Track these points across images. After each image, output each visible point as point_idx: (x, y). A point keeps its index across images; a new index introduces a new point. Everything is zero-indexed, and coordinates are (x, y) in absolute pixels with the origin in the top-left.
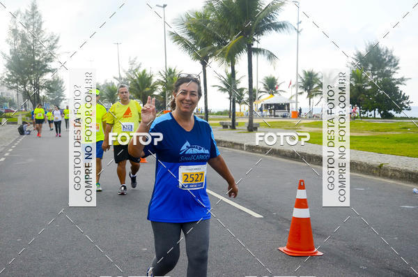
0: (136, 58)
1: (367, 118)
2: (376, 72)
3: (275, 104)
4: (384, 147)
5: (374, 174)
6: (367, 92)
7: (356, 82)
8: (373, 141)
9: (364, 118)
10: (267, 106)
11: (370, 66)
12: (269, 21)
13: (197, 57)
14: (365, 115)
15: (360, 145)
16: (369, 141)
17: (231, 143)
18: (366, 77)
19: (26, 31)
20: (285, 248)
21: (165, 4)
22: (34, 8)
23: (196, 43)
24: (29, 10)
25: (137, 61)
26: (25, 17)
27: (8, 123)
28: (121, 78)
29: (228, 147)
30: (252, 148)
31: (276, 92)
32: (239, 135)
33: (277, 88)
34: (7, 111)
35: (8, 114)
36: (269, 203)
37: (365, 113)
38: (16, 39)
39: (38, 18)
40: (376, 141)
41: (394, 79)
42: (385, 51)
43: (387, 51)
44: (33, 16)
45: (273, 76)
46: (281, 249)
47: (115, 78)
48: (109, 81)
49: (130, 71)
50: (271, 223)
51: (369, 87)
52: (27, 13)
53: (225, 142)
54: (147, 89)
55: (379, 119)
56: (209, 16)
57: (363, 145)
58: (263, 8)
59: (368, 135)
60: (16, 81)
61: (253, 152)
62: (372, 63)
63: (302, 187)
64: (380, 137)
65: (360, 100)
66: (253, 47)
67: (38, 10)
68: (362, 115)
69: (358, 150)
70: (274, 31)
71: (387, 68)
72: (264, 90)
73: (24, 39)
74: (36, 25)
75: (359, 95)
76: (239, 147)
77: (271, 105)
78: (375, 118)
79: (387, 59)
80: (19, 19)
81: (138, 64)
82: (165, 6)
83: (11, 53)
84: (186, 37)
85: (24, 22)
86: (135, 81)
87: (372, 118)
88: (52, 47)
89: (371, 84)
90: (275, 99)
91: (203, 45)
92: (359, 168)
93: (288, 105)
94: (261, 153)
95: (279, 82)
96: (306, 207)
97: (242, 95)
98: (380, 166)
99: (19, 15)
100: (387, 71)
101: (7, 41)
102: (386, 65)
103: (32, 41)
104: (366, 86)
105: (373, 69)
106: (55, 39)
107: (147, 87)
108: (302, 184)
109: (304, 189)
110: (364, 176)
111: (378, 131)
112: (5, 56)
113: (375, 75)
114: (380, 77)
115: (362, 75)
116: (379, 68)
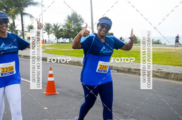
2: (75, 24)
4: (79, 54)
6: (72, 32)
7: (67, 28)
11: (73, 21)
18: (71, 26)
30: (25, 57)
41: (82, 27)
43: (80, 16)
45: (32, 25)
46: (44, 93)
51: (73, 30)
62: (73, 20)
65: (69, 36)
71: (80, 23)
72: (27, 31)
75: (69, 34)
79: (80, 19)
89: (74, 29)
98: (78, 62)
100: (79, 24)
102: (79, 21)
104: (71, 30)
105: (74, 23)
110: (72, 66)
113: (75, 25)
114: (77, 26)
115: (70, 25)
116: (76, 22)
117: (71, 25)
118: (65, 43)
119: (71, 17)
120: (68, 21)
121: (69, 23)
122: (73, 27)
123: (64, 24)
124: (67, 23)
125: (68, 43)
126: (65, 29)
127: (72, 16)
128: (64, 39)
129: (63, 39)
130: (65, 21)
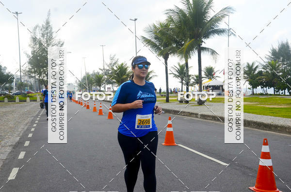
0: (115, 56)
1: (279, 95)
2: (285, 63)
3: (212, 86)
7: (271, 70)
9: (277, 95)
10: (207, 87)
11: (281, 58)
12: (213, 28)
13: (161, 54)
14: (278, 93)
15: (283, 114)
16: (288, 111)
17: (189, 113)
18: (279, 66)
19: (42, 39)
20: (254, 187)
21: (136, 18)
22: (48, 23)
23: (160, 45)
24: (44, 24)
25: (115, 57)
26: (41, 29)
27: (30, 101)
28: (104, 69)
29: (186, 116)
30: (204, 117)
31: (213, 78)
32: (193, 107)
33: (214, 74)
34: (29, 93)
35: (30, 94)
36: (230, 155)
37: (278, 92)
38: (36, 44)
39: (50, 30)
44: (47, 28)
45: (211, 66)
46: (252, 188)
47: (100, 69)
48: (96, 72)
49: (110, 64)
50: (237, 169)
51: (281, 74)
52: (43, 27)
53: (184, 112)
54: (125, 77)
55: (287, 95)
56: (169, 25)
57: (286, 114)
58: (209, 20)
59: (285, 107)
60: (35, 72)
61: (205, 119)
62: (282, 56)
63: (266, 144)
65: (274, 83)
66: (201, 46)
67: (50, 24)
68: (276, 93)
70: (216, 35)
72: (205, 76)
73: (41, 44)
74: (49, 34)
75: (273, 79)
76: (194, 115)
77: (210, 87)
78: (285, 95)
80: (38, 30)
81: (116, 60)
82: (136, 20)
83: (32, 54)
84: (153, 40)
85: (41, 32)
86: (116, 71)
87: (283, 95)
89: (282, 71)
90: (213, 83)
91: (166, 45)
92: (288, 130)
93: (222, 86)
94: (211, 120)
95: (215, 70)
96: (269, 158)
97: (189, 79)
99: (38, 28)
101: (30, 45)
103: (46, 45)
104: (278, 73)
105: (283, 61)
106: (61, 43)
107: (124, 75)
108: (266, 142)
109: (267, 145)
112: (28, 56)
113: (285, 65)
114: (289, 66)
115: (276, 65)
116: (288, 60)
118: (267, 94)
119: (277, 51)
121: (275, 60)
122: (282, 67)
123: (265, 64)
124: (270, 61)
125: (270, 95)
126: (267, 72)
127: (280, 49)
128: (265, 89)
129: (262, 88)
130: (268, 59)
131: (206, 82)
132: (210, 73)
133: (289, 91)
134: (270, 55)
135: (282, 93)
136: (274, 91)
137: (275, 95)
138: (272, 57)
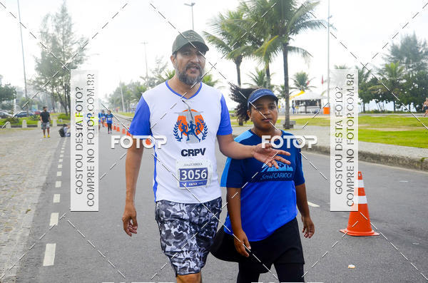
1: (402, 112)
2: (411, 65)
3: (306, 101)
4: (424, 141)
5: (416, 168)
6: (402, 86)
7: (390, 76)
8: (411, 136)
9: (398, 112)
10: (298, 102)
11: (405, 59)
12: (304, 20)
13: (231, 56)
14: (400, 110)
15: (399, 140)
16: (407, 136)
18: (401, 70)
20: (346, 230)
22: (64, 10)
23: (229, 43)
24: (59, 13)
26: (55, 20)
28: (147, 77)
31: (307, 88)
33: (307, 84)
37: (399, 107)
39: (67, 20)
40: (415, 136)
42: (422, 43)
43: (425, 43)
44: (63, 18)
45: (304, 72)
46: (342, 231)
47: (141, 77)
48: (135, 81)
49: (157, 70)
51: (404, 81)
52: (57, 16)
55: (414, 113)
56: (242, 16)
57: (403, 141)
58: (298, 8)
59: (406, 130)
62: (407, 55)
63: (359, 178)
64: (419, 132)
66: (288, 45)
67: (67, 12)
68: (397, 110)
69: (398, 145)
71: (423, 61)
72: (294, 86)
73: (54, 41)
74: (66, 27)
75: (393, 89)
77: (302, 102)
78: (410, 112)
79: (424, 51)
80: (49, 22)
82: (193, 4)
84: (220, 37)
85: (55, 24)
87: (407, 113)
88: (82, 49)
89: (406, 77)
90: (306, 95)
92: (401, 162)
93: (320, 101)
95: (309, 78)
98: (422, 160)
99: (50, 18)
100: (423, 64)
102: (422, 58)
103: (62, 43)
104: (400, 80)
105: (408, 62)
106: (85, 40)
110: (407, 170)
111: (415, 125)
112: (36, 59)
113: (409, 67)
114: (415, 70)
115: (396, 69)
116: (414, 61)
117: (399, 68)
118: (383, 112)
119: (399, 47)
120: (393, 58)
121: (396, 62)
122: (405, 72)
123: (381, 68)
124: (388, 63)
125: (389, 112)
126: (384, 79)
127: (404, 46)
128: (381, 103)
129: (377, 102)
130: (385, 59)
131: (296, 94)
132: (302, 81)
133: (415, 106)
134: (389, 54)
135: (406, 109)
136: (395, 106)
137: (395, 112)
138: (393, 57)
